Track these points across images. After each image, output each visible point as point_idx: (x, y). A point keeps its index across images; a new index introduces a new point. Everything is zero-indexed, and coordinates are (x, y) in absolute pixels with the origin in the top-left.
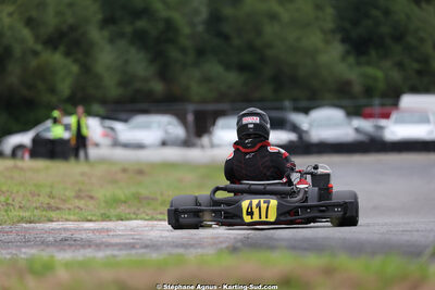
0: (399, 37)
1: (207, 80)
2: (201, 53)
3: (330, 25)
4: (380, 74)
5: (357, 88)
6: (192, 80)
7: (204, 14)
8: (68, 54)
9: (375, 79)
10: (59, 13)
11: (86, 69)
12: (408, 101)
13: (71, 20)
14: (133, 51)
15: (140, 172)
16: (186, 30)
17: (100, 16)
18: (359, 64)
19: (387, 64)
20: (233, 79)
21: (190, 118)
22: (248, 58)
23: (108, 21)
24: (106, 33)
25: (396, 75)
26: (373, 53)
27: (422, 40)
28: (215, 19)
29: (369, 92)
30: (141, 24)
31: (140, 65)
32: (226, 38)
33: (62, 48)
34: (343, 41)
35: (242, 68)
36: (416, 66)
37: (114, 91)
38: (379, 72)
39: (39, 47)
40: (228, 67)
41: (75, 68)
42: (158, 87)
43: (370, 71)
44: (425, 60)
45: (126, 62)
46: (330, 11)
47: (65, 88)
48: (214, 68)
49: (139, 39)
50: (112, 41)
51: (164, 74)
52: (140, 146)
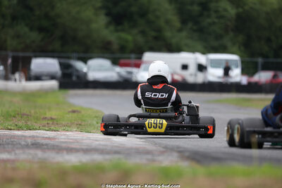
0: (143, 14)
1: (18, 36)
2: (14, 18)
3: (99, 5)
4: (129, 38)
5: (115, 47)
6: (8, 36)
9: (127, 41)
12: (147, 56)
16: (6, 3)
18: (117, 31)
19: (135, 31)
20: (35, 36)
21: (10, 61)
25: (140, 39)
26: (126, 24)
27: (158, 17)
29: (123, 49)
32: (31, 9)
34: (107, 14)
35: (41, 29)
36: (153, 34)
38: (129, 37)
40: (31, 29)
43: (123, 35)
44: (159, 30)
48: (23, 29)
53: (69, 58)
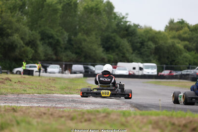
0: (117, 47)
1: (67, 56)
2: (66, 49)
3: (99, 43)
4: (112, 57)
5: (106, 60)
6: (63, 56)
7: (67, 39)
8: (31, 48)
9: (111, 58)
10: (30, 37)
11: (36, 52)
12: (119, 64)
13: (32, 38)
14: (48, 47)
15: (54, 80)
16: (62, 42)
17: (40, 38)
18: (107, 54)
19: (114, 54)
20: (74, 56)
21: (64, 66)
22: (78, 51)
23: (42, 39)
24: (42, 42)
25: (116, 57)
26: (111, 51)
27: (123, 48)
28: (70, 40)
30: (51, 40)
31: (50, 51)
32: (72, 45)
33: (30, 46)
34: (103, 47)
35: (76, 53)
36: (122, 55)
37: (43, 58)
39: (24, 45)
40: (72, 53)
41: (33, 51)
42: (54, 57)
43: (109, 55)
44: (124, 53)
45: (46, 50)
46: (99, 39)
47: (30, 56)
48: (69, 53)
49: (50, 44)
50: (42, 45)
51: (56, 54)
52: (54, 73)
53: (88, 65)
